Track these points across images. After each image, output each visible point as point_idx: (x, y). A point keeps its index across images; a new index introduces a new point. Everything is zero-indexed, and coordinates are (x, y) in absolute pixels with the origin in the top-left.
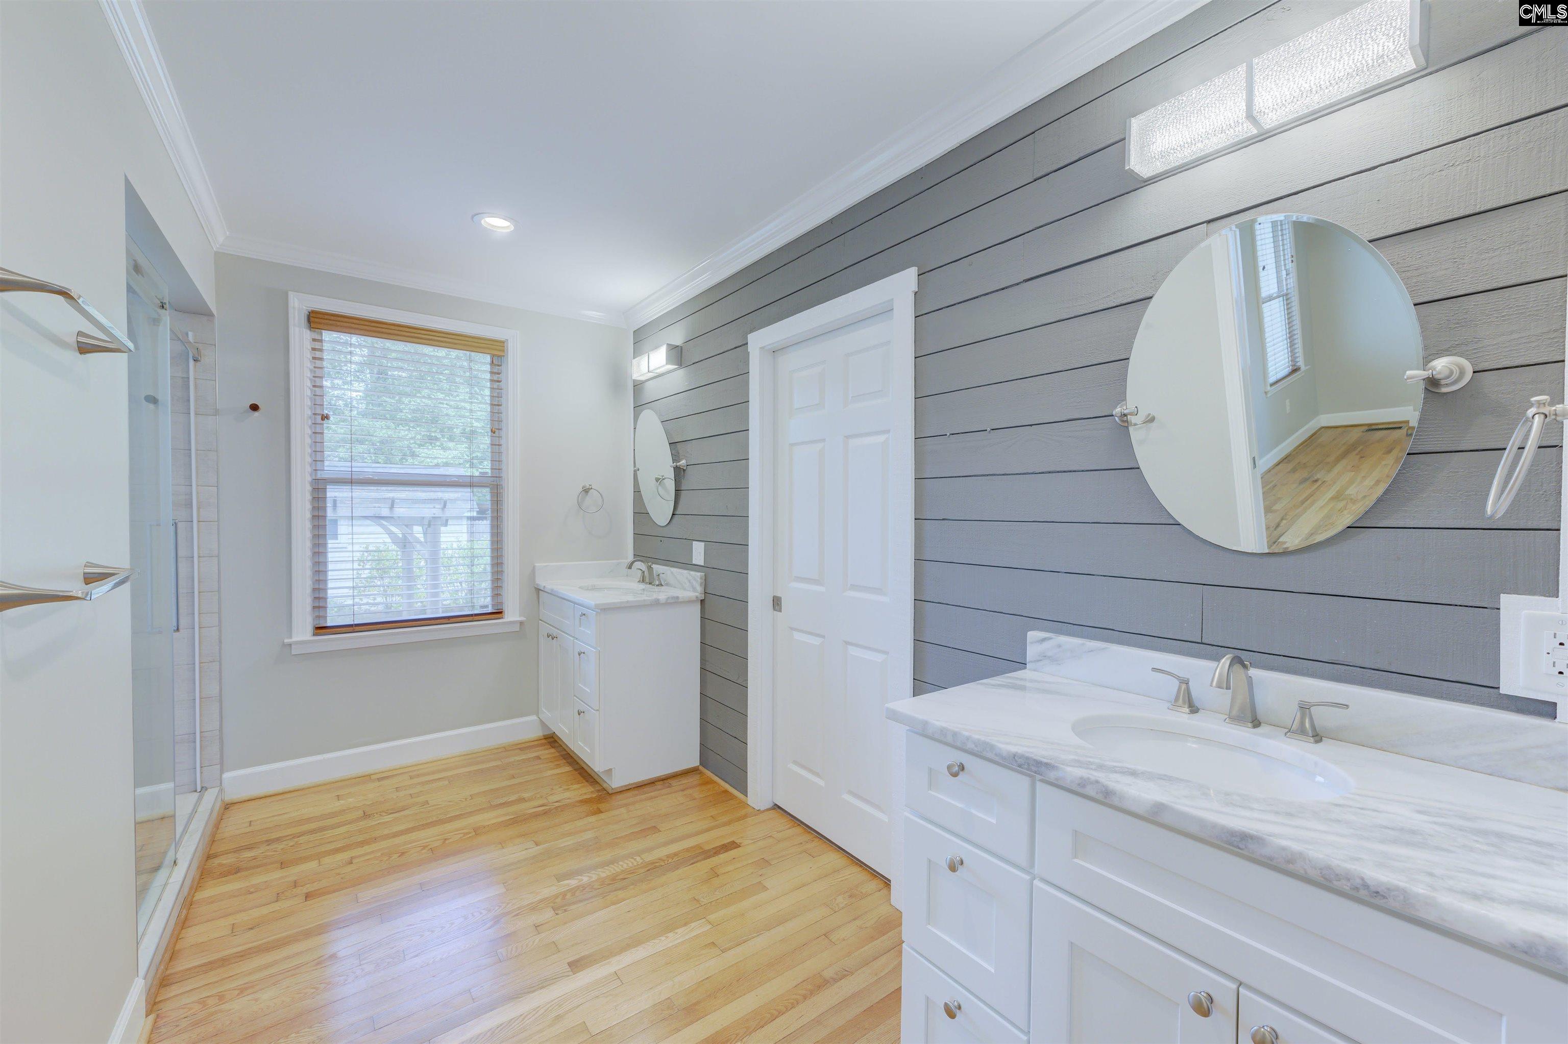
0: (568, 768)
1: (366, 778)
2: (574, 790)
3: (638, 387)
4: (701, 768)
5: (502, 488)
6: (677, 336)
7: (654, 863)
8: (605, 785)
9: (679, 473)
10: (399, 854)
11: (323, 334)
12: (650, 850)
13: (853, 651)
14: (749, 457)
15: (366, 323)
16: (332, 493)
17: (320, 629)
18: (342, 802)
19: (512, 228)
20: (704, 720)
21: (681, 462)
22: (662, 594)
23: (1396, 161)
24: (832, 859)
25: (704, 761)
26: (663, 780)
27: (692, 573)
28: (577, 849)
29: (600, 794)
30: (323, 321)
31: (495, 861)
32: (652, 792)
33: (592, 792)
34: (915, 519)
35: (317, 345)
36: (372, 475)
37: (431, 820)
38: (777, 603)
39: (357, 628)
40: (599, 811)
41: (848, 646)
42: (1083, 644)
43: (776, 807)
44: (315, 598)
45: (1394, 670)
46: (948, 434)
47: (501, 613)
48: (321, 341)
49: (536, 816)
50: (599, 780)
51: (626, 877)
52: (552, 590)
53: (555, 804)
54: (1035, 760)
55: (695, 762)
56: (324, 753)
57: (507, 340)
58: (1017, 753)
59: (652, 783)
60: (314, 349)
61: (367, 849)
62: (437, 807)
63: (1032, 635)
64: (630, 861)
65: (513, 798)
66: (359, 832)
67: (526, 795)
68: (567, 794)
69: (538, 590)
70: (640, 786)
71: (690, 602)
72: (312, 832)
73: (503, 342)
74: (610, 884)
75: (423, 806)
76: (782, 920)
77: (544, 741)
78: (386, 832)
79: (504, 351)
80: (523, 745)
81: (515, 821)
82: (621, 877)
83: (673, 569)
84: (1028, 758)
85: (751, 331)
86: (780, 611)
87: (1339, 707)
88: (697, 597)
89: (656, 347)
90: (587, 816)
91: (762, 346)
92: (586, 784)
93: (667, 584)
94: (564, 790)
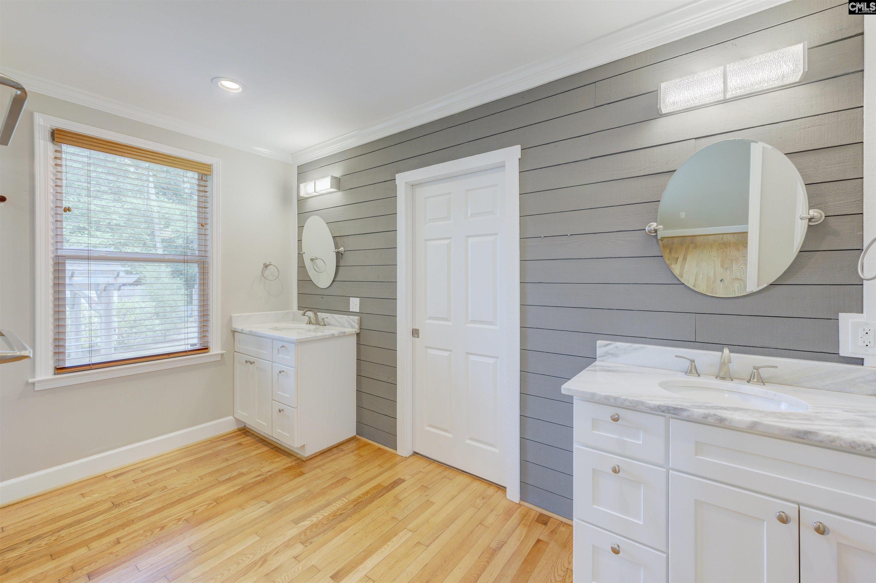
0: (266, 449)
1: (103, 478)
2: (277, 462)
3: (301, 201)
4: (357, 436)
5: (208, 264)
6: (338, 171)
7: (356, 500)
8: (299, 456)
9: (339, 256)
10: (160, 528)
11: (63, 147)
12: (350, 492)
13: (472, 358)
14: (397, 246)
15: (103, 143)
16: (70, 266)
17: (60, 370)
18: (88, 498)
19: (241, 90)
20: (359, 407)
21: (340, 249)
22: (327, 331)
23: (788, 121)
24: (461, 479)
25: (360, 431)
26: (336, 447)
27: (350, 317)
28: (299, 501)
29: (297, 462)
30: (67, 138)
31: (241, 519)
32: (332, 456)
33: (291, 462)
34: (520, 283)
35: (58, 155)
36: (104, 253)
37: (175, 500)
38: (415, 333)
39: (93, 366)
40: (302, 474)
41: (469, 355)
42: (631, 346)
43: (415, 453)
44: (55, 346)
45: (792, 349)
46: (543, 237)
47: (207, 349)
48: (60, 152)
49: (258, 483)
50: (293, 453)
51: (342, 512)
52: (250, 331)
53: (268, 473)
54: (673, 407)
55: (353, 433)
56: (62, 464)
57: (212, 164)
58: (661, 404)
59: (330, 450)
60: (56, 158)
61: (128, 530)
62: (175, 489)
63: (599, 343)
64: (340, 502)
65: (234, 474)
66: (115, 518)
67: (244, 470)
68: (273, 466)
69: (234, 332)
70: (323, 453)
71: (351, 335)
72: (70, 525)
73: (210, 166)
74: (333, 519)
75: (163, 490)
76: (452, 520)
77: (239, 433)
78: (140, 514)
79: (210, 172)
80: (224, 437)
81: (243, 490)
82: (338, 513)
83: (333, 315)
84: (668, 407)
85: (398, 172)
86: (418, 337)
87: (774, 368)
88: (356, 332)
89: (323, 177)
90: (295, 478)
91: (407, 181)
92: (284, 457)
93: (329, 324)
94: (270, 463)
